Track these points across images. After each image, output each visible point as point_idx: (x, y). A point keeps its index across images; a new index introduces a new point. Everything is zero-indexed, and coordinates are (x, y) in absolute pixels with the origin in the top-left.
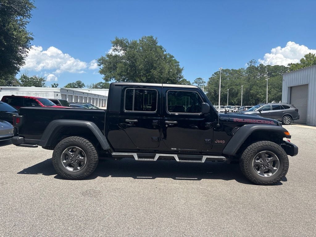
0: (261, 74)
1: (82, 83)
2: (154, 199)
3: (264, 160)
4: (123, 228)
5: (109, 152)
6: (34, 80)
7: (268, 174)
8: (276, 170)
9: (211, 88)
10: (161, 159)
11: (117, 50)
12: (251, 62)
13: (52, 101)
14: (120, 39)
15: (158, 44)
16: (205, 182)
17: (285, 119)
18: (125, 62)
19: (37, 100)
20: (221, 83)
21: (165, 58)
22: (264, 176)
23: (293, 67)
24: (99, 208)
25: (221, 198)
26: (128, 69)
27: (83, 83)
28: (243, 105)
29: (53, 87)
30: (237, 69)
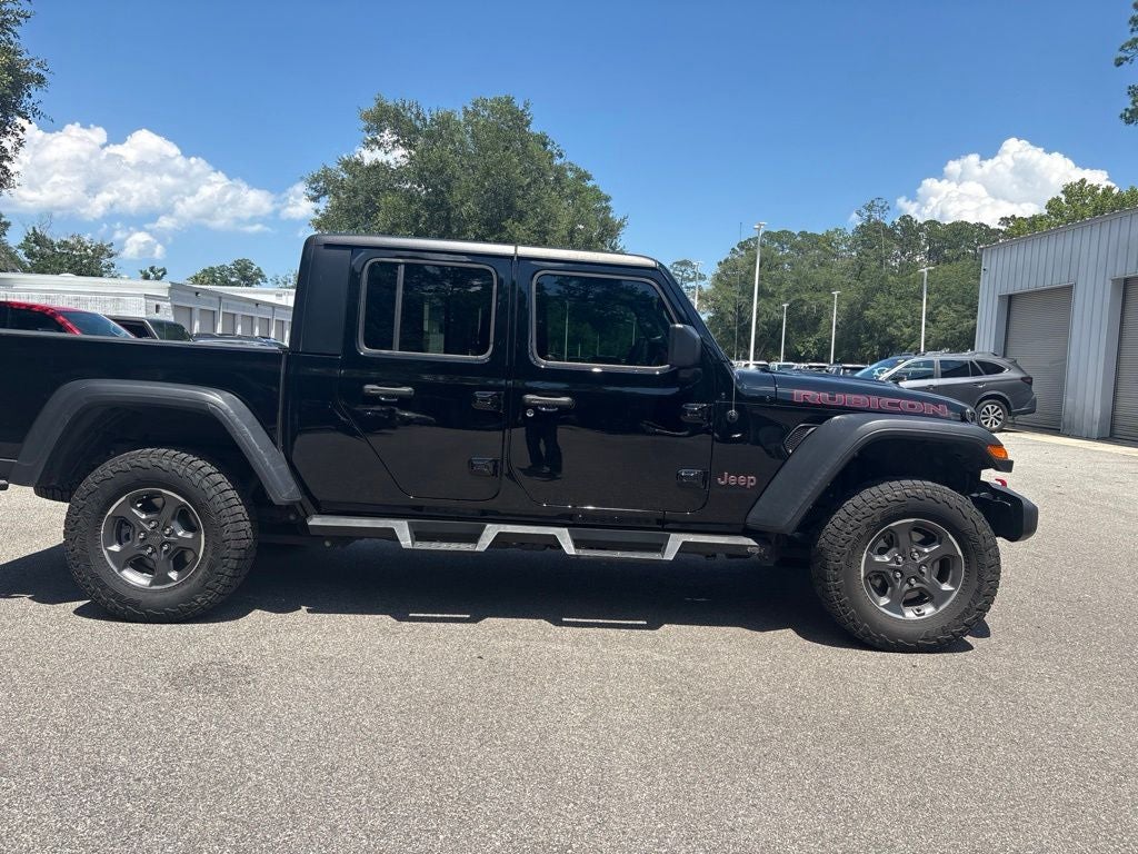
0: (903, 253)
1: (255, 268)
2: (461, 704)
3: (907, 555)
4: (308, 830)
5: (298, 514)
6: (73, 249)
7: (918, 611)
8: (952, 592)
9: (725, 298)
10: (507, 545)
11: (380, 145)
12: (870, 208)
13: (124, 326)
14: (390, 103)
15: (534, 129)
16: (677, 638)
17: (984, 410)
18: (408, 191)
19: (61, 318)
20: (761, 278)
21: (557, 180)
22: (903, 615)
23: (1018, 227)
24: (227, 742)
25: (731, 701)
26: (419, 216)
27: (259, 269)
28: (835, 362)
29: (146, 277)
30: (820, 232)
